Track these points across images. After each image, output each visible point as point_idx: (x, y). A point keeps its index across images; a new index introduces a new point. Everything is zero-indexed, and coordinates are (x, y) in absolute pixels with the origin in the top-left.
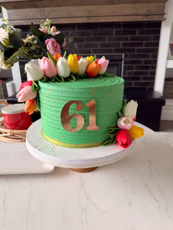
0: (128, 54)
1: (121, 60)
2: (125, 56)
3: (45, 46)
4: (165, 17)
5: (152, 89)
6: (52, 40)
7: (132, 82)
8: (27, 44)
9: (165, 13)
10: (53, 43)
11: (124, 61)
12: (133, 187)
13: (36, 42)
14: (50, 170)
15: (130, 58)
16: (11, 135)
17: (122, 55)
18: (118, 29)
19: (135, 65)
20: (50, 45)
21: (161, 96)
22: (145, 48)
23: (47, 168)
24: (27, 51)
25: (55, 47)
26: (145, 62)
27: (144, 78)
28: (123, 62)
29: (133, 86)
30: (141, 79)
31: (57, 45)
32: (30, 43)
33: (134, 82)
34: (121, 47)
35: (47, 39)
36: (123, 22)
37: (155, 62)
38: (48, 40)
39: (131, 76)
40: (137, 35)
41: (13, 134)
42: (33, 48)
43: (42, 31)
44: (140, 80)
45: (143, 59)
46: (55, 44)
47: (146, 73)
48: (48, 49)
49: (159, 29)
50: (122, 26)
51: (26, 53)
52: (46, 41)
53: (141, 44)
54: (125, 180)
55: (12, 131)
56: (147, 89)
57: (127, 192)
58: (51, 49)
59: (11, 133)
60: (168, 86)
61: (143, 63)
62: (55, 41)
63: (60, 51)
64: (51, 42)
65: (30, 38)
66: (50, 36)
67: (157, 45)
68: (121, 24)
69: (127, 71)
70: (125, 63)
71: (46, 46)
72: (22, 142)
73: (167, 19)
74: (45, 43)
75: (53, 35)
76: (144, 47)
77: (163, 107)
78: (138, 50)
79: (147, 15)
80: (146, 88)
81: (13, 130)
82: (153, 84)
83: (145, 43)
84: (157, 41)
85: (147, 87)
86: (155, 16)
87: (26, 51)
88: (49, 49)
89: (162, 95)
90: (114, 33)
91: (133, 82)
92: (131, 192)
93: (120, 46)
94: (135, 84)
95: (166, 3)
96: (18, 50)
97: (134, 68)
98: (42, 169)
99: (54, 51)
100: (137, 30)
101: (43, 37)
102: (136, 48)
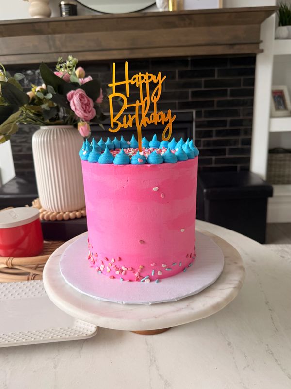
0: (203, 110)
1: (191, 122)
2: (198, 114)
3: (67, 102)
4: (262, 46)
5: (247, 169)
6: (80, 93)
7: (212, 159)
8: (33, 99)
9: (262, 41)
10: (81, 97)
11: (196, 122)
12: (246, 357)
13: (50, 96)
14: (89, 333)
15: (205, 117)
16: (8, 268)
17: (192, 112)
18: (184, 69)
19: (214, 129)
20: (75, 102)
21: (263, 180)
22: (231, 98)
23: (82, 330)
24: (33, 111)
25: (85, 104)
26: (233, 123)
27: (232, 151)
28: (194, 124)
29: (213, 165)
30: (227, 151)
31: (88, 101)
32: (38, 98)
33: (216, 159)
34: (190, 99)
35: (70, 91)
36: (192, 57)
37: (250, 122)
38: (72, 92)
39: (209, 148)
40: (216, 77)
41: (12, 265)
42: (44, 106)
43: (61, 77)
44: (225, 154)
45: (229, 119)
46: (86, 99)
47: (236, 142)
48: (73, 108)
49: (252, 66)
50: (190, 63)
51: (31, 115)
52: (69, 95)
53: (224, 93)
54: (229, 344)
55: (10, 261)
56: (238, 169)
57: (237, 367)
58: (78, 108)
59: (7, 263)
60: (274, 163)
61: (228, 124)
62: (85, 94)
63: (94, 110)
64: (78, 95)
65: (38, 88)
66: (75, 86)
67: (251, 93)
68: (187, 61)
69: (203, 139)
70: (197, 127)
71: (69, 103)
72: (28, 279)
73: (266, 52)
74: (66, 97)
75: (80, 84)
76: (229, 98)
77: (270, 200)
78: (219, 102)
79: (232, 45)
80: (236, 167)
81: (11, 258)
82: (248, 160)
83: (232, 91)
84: (251, 87)
85: (239, 166)
86: (246, 47)
87: (31, 113)
88: (75, 109)
89: (264, 178)
90: (177, 76)
91: (214, 158)
92: (245, 367)
93: (187, 97)
94: (217, 161)
95: (263, 25)
96: (17, 110)
97: (214, 134)
98: (74, 331)
99: (83, 112)
100: (216, 69)
101: (62, 87)
102: (216, 99)
